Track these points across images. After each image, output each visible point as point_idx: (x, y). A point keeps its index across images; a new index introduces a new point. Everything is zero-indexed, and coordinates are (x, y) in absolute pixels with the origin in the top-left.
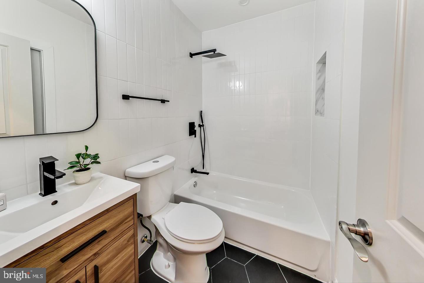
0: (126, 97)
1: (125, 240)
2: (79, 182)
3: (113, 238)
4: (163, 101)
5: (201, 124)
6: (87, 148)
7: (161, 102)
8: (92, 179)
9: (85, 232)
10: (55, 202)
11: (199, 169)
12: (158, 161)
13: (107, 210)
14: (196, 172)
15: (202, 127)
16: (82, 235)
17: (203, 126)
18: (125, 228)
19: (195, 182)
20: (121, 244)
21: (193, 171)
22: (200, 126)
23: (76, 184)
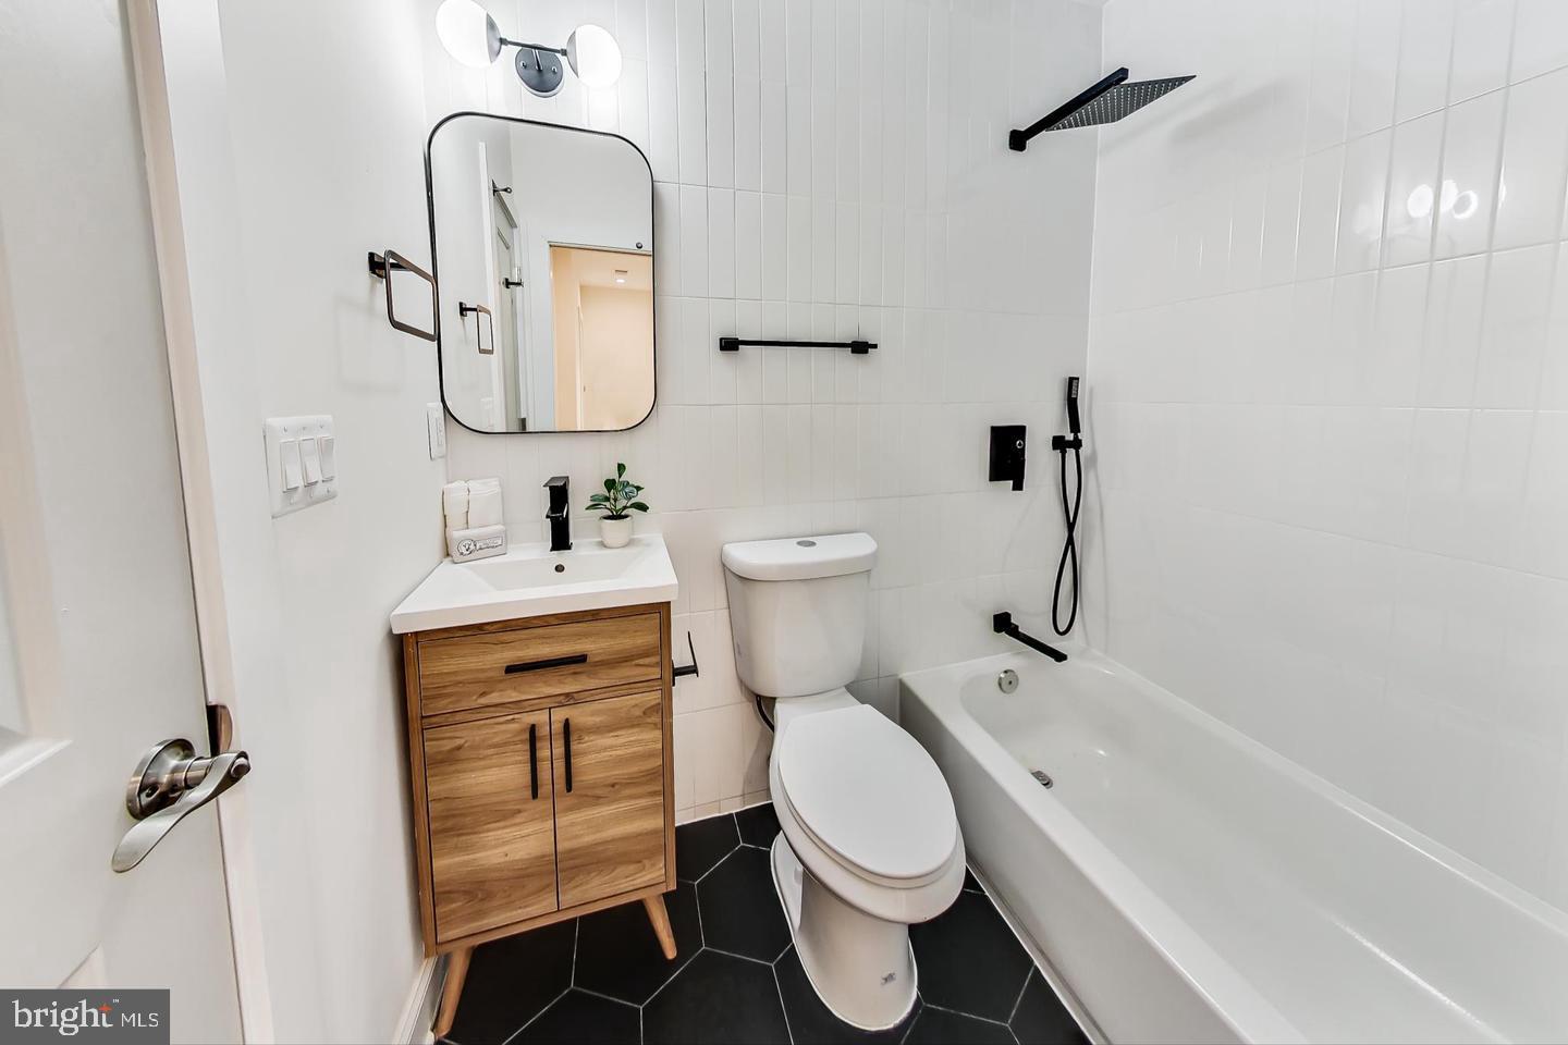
0: (729, 345)
1: (636, 705)
2: (608, 542)
3: (605, 683)
4: (861, 348)
5: (1070, 437)
6: (621, 468)
7: (853, 352)
8: (630, 543)
9: (549, 638)
10: (560, 569)
11: (1035, 623)
12: (813, 544)
13: (593, 615)
14: (1014, 632)
15: (1071, 453)
16: (544, 640)
17: (1077, 444)
18: (635, 676)
19: (1006, 672)
20: (625, 709)
21: (1003, 623)
22: (1059, 443)
23: (603, 545)
